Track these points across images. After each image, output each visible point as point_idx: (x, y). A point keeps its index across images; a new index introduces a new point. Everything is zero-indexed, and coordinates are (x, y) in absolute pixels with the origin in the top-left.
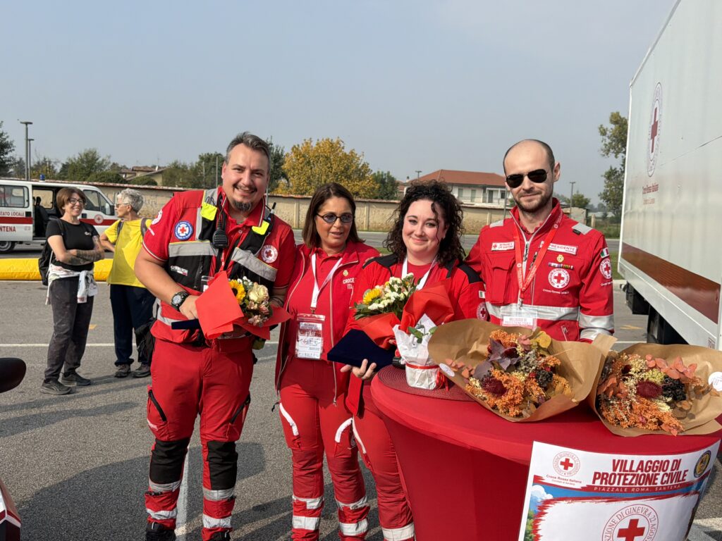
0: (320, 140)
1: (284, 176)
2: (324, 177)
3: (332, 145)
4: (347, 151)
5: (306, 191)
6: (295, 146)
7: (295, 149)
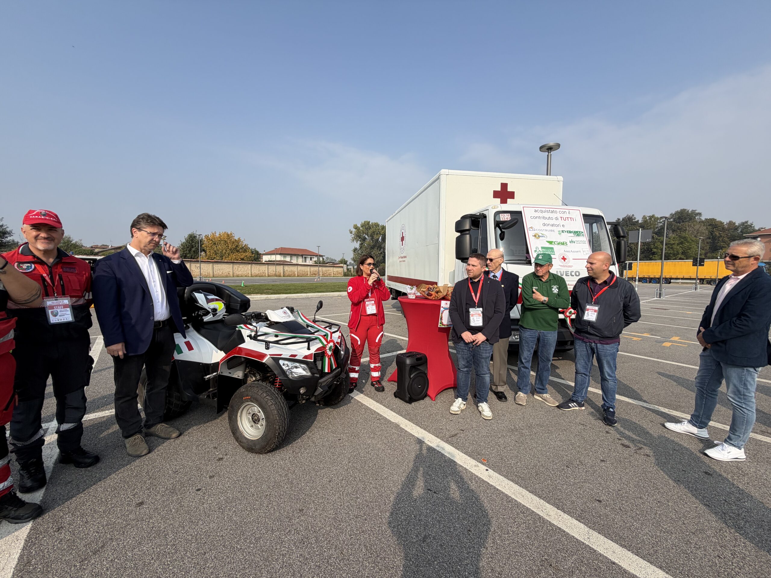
0: (221, 233)
1: (204, 250)
2: (224, 251)
3: (228, 235)
4: (236, 238)
5: (215, 258)
6: (206, 235)
7: (207, 237)
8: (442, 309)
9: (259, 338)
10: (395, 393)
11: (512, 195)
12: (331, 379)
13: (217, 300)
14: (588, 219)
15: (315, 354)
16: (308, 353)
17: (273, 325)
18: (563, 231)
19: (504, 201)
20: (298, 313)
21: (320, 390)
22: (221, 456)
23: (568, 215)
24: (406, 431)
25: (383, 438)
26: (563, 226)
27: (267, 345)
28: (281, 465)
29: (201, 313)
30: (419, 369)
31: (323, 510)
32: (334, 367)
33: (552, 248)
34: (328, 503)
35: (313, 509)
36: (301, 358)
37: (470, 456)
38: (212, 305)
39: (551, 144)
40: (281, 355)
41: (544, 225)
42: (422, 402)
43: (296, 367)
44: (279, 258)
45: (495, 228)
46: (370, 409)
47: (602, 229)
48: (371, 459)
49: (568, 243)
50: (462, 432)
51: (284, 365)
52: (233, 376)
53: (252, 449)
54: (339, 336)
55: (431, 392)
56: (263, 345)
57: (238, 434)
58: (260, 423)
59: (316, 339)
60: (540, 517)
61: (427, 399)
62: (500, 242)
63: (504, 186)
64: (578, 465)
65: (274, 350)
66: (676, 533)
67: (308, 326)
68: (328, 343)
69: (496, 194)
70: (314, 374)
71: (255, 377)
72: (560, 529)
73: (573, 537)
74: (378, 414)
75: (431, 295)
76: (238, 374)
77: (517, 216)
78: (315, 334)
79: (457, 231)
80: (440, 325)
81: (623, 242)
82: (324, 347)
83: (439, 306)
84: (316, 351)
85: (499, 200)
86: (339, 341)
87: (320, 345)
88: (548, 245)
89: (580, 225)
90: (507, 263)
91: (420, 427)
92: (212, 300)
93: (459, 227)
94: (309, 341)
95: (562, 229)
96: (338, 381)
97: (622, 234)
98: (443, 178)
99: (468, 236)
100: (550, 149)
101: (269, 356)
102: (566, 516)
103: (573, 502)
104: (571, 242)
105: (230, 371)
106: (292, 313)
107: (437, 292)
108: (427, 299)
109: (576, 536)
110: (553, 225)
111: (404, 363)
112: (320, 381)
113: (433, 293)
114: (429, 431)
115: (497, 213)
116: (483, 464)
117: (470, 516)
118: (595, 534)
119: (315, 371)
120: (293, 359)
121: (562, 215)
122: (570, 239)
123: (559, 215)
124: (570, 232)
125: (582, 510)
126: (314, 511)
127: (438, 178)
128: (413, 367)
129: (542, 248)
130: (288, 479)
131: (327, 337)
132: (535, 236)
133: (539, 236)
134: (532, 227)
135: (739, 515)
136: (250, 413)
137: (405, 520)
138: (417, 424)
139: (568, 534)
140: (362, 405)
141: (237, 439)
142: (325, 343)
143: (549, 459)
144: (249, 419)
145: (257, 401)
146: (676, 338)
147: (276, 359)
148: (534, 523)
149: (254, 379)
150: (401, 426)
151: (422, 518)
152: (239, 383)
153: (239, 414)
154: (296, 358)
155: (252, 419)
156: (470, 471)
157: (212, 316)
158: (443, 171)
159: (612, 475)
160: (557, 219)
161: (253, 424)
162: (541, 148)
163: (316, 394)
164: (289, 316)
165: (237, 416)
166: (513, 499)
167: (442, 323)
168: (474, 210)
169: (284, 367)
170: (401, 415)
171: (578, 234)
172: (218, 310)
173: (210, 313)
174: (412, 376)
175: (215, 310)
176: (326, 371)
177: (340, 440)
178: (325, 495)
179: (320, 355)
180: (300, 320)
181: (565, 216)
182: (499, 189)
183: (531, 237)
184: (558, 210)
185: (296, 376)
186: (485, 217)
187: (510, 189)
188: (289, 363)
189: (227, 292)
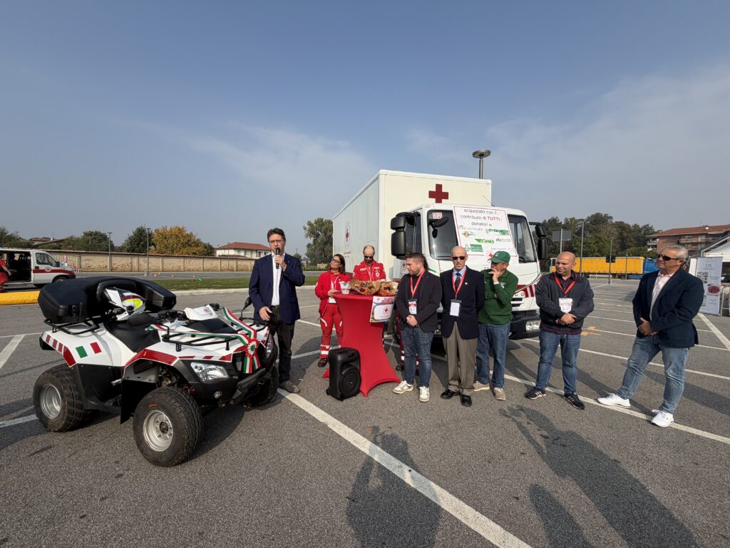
0: (172, 227)
1: (153, 244)
2: (175, 245)
4: (188, 232)
5: (165, 252)
6: (156, 229)
7: (157, 231)
8: (374, 304)
9: (171, 339)
10: (327, 390)
11: (446, 196)
12: (255, 379)
13: (134, 297)
14: (513, 219)
15: (234, 355)
16: (226, 353)
17: (192, 324)
18: (490, 230)
19: (439, 201)
20: (224, 310)
21: (239, 393)
22: (122, 472)
23: (494, 215)
24: (333, 432)
25: (308, 441)
26: (490, 225)
27: (179, 346)
28: (189, 479)
29: (115, 311)
30: (351, 366)
31: (227, 531)
32: (257, 367)
33: (480, 246)
34: (233, 522)
35: (216, 531)
36: (217, 360)
37: (394, 456)
38: (128, 303)
39: (483, 150)
40: (193, 357)
41: (474, 224)
42: (354, 398)
43: (211, 369)
44: (232, 252)
45: (428, 226)
46: (300, 409)
47: (525, 228)
48: (290, 465)
49: (495, 241)
50: (389, 429)
51: (196, 367)
52: (145, 381)
53: (159, 462)
54: (266, 334)
55: (364, 388)
56: (174, 346)
57: (143, 446)
58: (169, 432)
59: (236, 338)
60: (458, 521)
61: (359, 396)
62: (433, 240)
63: (439, 187)
64: (499, 460)
65: (187, 352)
66: (587, 529)
67: (233, 324)
68: (250, 341)
69: (432, 195)
70: (232, 376)
71: (171, 379)
72: (477, 533)
73: (489, 541)
74: (307, 413)
75: (364, 291)
76: (151, 378)
77: (448, 215)
78: (239, 332)
79: (392, 228)
80: (371, 320)
81: (543, 241)
82: (245, 347)
83: (371, 302)
84: (237, 350)
85: (434, 199)
86: (266, 339)
87: (241, 345)
88: (476, 243)
89: (505, 224)
90: (439, 260)
91: (349, 427)
92: (129, 297)
93: (394, 224)
94: (228, 340)
95: (489, 227)
96: (262, 382)
97: (542, 234)
98: (381, 177)
99: (402, 233)
100: (482, 155)
101: (178, 359)
102: (484, 518)
103: (491, 501)
104: (497, 240)
105: (138, 375)
106: (215, 310)
107: (370, 288)
108: (359, 294)
109: (492, 541)
110: (481, 224)
111: (335, 359)
112: (239, 383)
113: (366, 288)
114: (356, 431)
115: (430, 212)
116: (407, 464)
117: (387, 526)
118: (511, 536)
119: (233, 373)
120: (208, 361)
121: (489, 215)
122: (497, 237)
123: (486, 215)
124: (497, 231)
125: (499, 510)
126: (216, 534)
127: (378, 178)
128: (345, 364)
129: (472, 245)
130: (194, 495)
131: (250, 336)
132: (465, 234)
133: (468, 234)
134: (461, 226)
135: (644, 503)
136: (158, 422)
137: (316, 536)
138: (345, 423)
139: (484, 538)
140: (292, 404)
141: (142, 451)
142: (247, 342)
143: (472, 455)
144: (156, 428)
145: (164, 408)
146: (592, 328)
147: (187, 362)
148: (452, 528)
149: (170, 382)
150: (329, 426)
151: (336, 532)
152: (149, 387)
153: (145, 423)
154: (211, 359)
155: (160, 427)
156: (393, 474)
157: (127, 314)
158: (382, 171)
159: (531, 468)
160: (485, 218)
161: (161, 433)
162: (474, 154)
163: (234, 397)
164: (211, 314)
165: (142, 426)
166: (432, 502)
167: (373, 318)
168: (409, 209)
169: (196, 371)
170: (331, 414)
171: (503, 232)
172: (135, 309)
173: (125, 311)
174: (343, 373)
175: (131, 308)
176: (247, 372)
177: (261, 445)
178: (232, 512)
179: (240, 355)
180: (225, 319)
181: (492, 216)
182: (434, 189)
183: (461, 235)
184: (486, 210)
185: (210, 379)
186: (419, 215)
187: (444, 190)
188: (204, 367)
189: (150, 288)
